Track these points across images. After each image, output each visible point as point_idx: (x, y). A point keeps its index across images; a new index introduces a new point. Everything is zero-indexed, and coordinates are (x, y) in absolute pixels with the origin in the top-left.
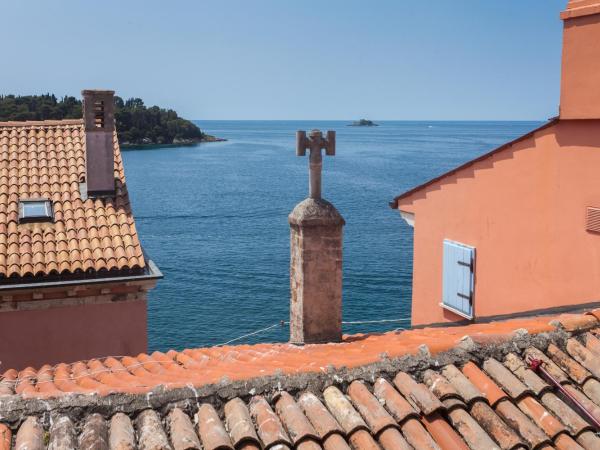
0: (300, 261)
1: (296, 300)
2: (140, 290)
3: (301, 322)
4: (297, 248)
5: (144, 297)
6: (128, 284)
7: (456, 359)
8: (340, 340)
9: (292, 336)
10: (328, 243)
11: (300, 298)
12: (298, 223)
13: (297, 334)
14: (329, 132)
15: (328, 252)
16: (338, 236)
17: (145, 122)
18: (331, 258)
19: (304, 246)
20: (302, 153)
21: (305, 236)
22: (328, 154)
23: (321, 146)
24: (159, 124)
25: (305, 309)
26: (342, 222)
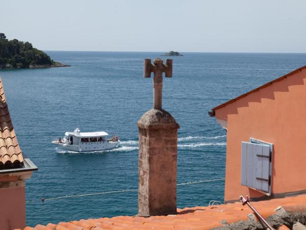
0: (147, 155)
1: (143, 184)
2: (19, 179)
3: (147, 199)
4: (144, 146)
5: (22, 184)
6: (11, 175)
7: (275, 223)
8: (176, 213)
9: (140, 211)
10: (167, 142)
11: (147, 183)
12: (146, 127)
13: (144, 209)
14: (168, 60)
15: (167, 148)
16: (174, 136)
17: (7, 52)
18: (169, 152)
19: (150, 144)
20: (148, 76)
21: (150, 137)
22: (167, 76)
23: (163, 71)
24: (18, 53)
25: (150, 190)
26: (177, 126)
